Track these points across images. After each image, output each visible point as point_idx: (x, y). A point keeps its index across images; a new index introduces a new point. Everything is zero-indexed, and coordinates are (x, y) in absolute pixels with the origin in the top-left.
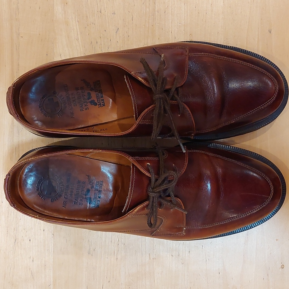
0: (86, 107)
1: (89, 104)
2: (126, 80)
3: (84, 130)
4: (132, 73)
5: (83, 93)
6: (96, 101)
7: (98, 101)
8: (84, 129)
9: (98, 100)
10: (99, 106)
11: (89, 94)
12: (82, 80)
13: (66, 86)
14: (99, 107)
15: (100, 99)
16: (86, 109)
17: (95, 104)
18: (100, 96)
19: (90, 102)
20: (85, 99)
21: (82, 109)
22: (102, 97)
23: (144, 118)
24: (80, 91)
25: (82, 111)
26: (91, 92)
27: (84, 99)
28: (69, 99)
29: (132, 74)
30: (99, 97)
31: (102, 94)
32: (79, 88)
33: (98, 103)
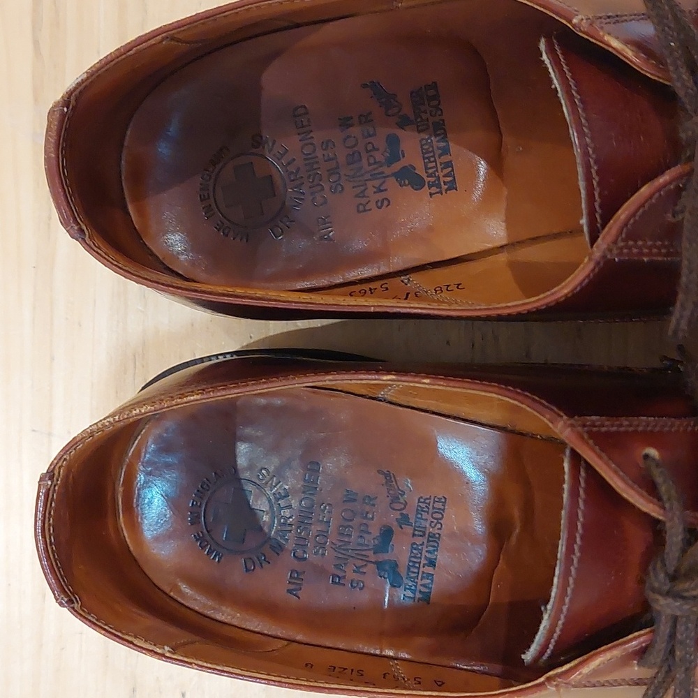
0: (380, 196)
1: (392, 183)
2: (545, 57)
3: (370, 289)
4: (575, 21)
5: (370, 139)
6: (420, 171)
7: (430, 171)
8: (372, 286)
9: (430, 165)
10: (434, 190)
11: (393, 142)
12: (364, 86)
13: (301, 111)
14: (431, 194)
15: (435, 161)
16: (379, 204)
17: (418, 183)
18: (439, 148)
19: (396, 175)
20: (375, 163)
21: (364, 206)
22: (446, 151)
23: (632, 233)
24: (356, 131)
25: (365, 211)
26: (400, 133)
27: (370, 164)
28: (315, 166)
29: (574, 26)
30: (433, 151)
31: (445, 138)
32: (352, 118)
33: (427, 179)
